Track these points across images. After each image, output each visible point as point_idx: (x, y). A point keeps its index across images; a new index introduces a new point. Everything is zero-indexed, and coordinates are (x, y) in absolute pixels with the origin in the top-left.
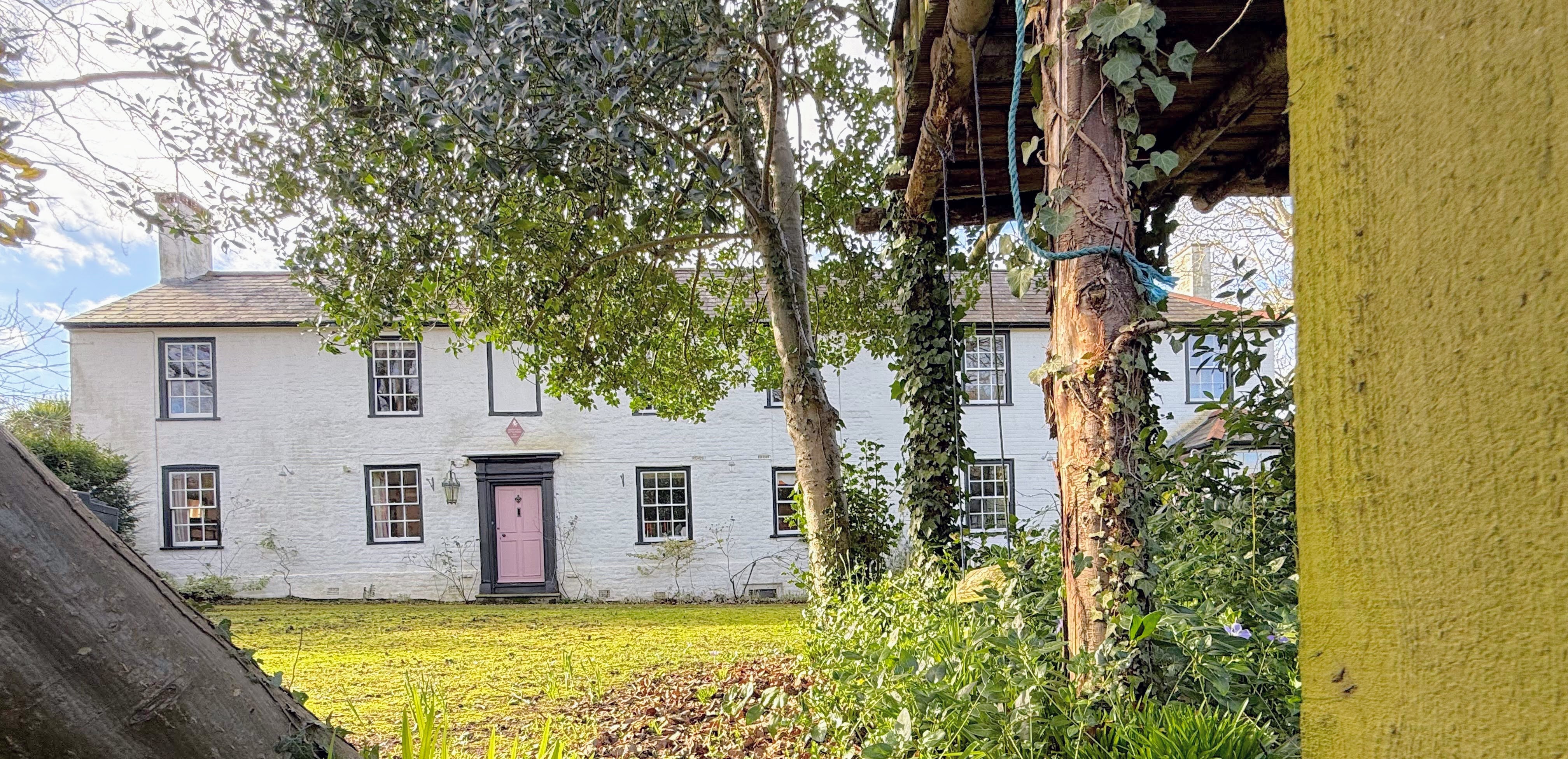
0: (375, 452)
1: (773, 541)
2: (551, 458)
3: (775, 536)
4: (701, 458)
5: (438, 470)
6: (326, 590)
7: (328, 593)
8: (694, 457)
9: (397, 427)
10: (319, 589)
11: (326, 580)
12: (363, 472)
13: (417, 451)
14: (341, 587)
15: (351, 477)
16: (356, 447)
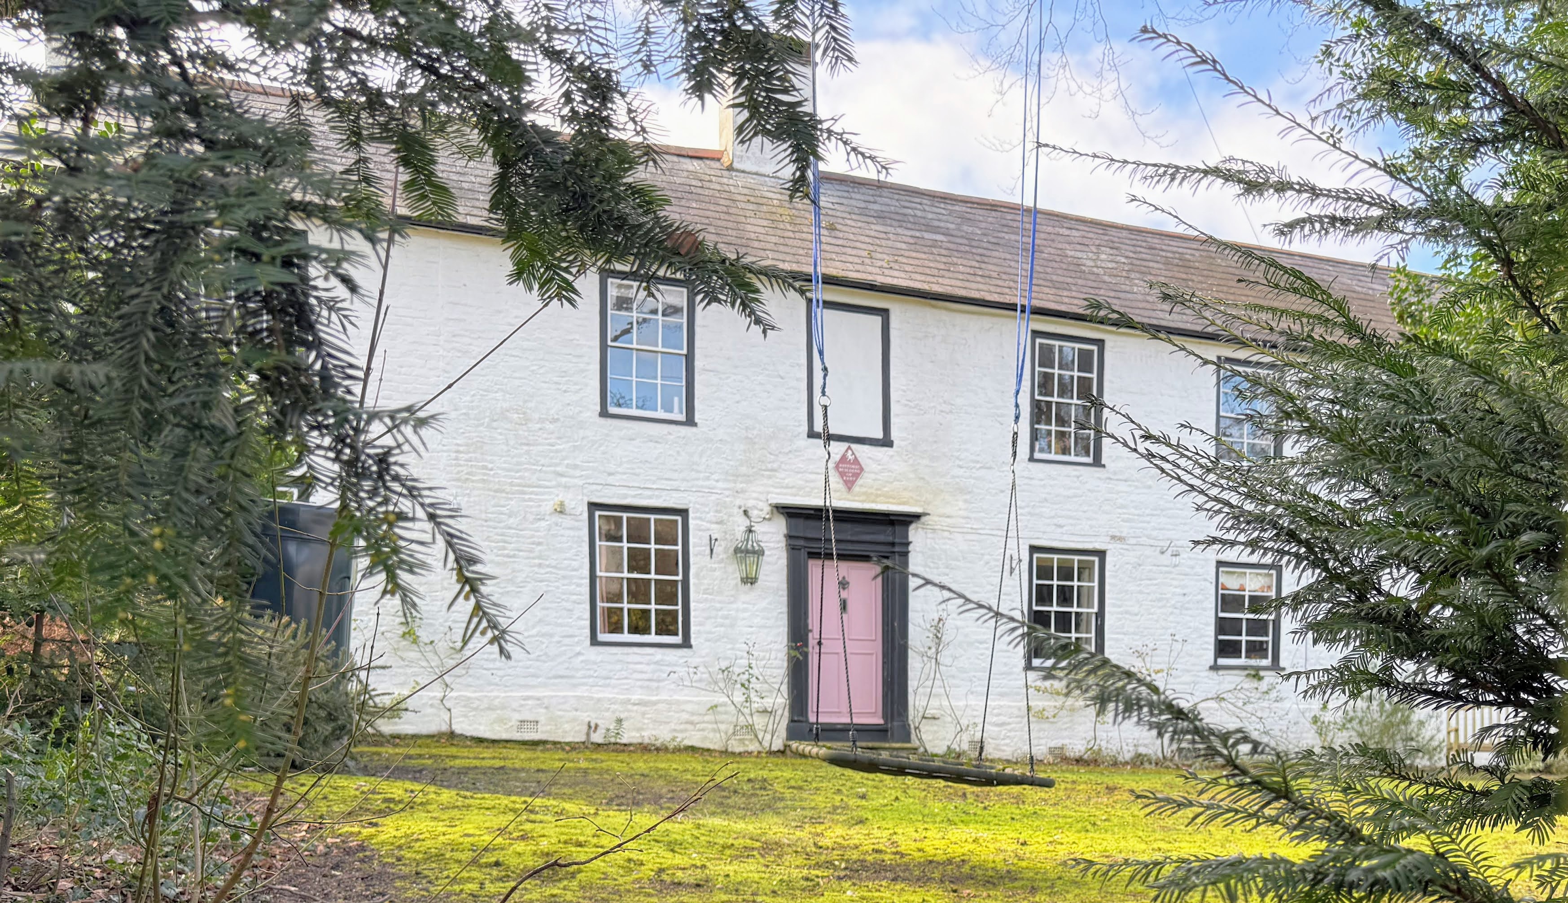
0: (611, 480)
1: (1213, 674)
2: (904, 520)
3: (1215, 668)
4: (1120, 539)
5: (720, 523)
6: (514, 723)
7: (519, 729)
8: (1113, 537)
9: (651, 439)
10: (501, 720)
11: (515, 705)
12: (586, 515)
13: (684, 486)
14: (542, 719)
15: (566, 521)
16: (575, 467)
